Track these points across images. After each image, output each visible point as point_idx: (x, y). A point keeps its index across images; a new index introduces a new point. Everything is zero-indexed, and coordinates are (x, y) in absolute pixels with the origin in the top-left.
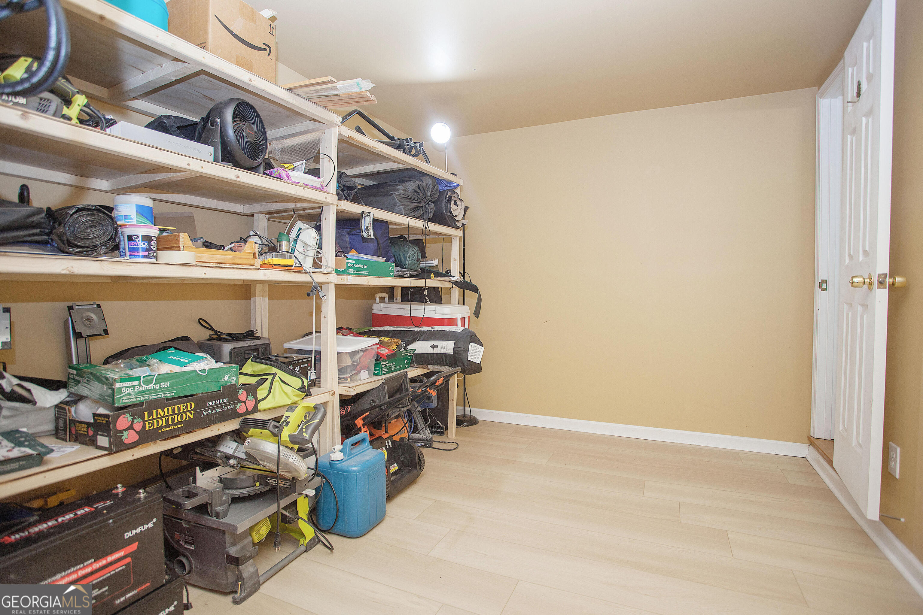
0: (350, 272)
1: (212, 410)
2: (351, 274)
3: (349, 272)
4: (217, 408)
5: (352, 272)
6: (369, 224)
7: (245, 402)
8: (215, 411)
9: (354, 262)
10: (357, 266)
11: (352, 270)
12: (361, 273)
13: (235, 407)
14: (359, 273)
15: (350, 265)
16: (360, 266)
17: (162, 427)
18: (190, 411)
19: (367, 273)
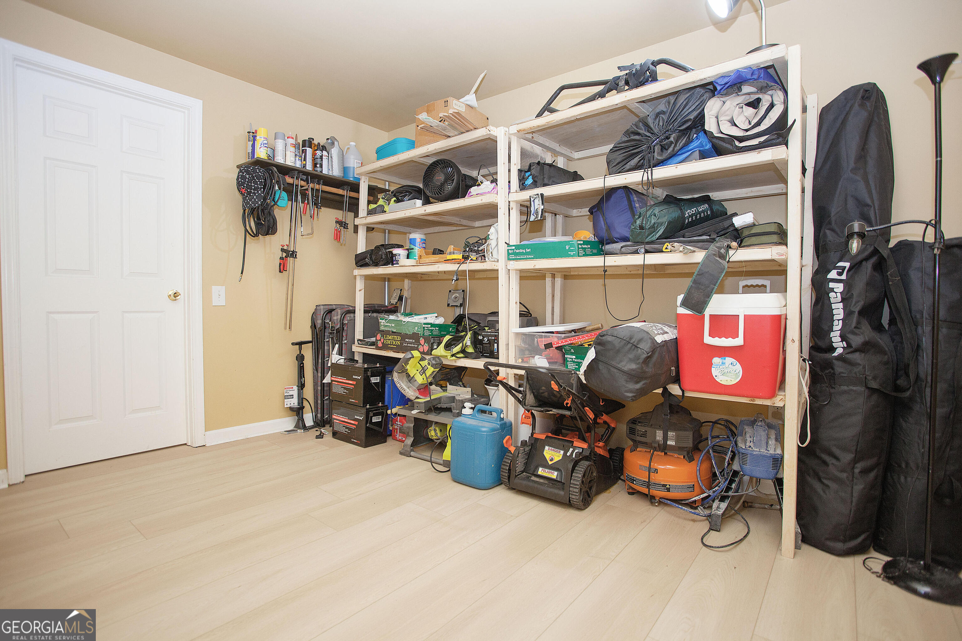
0: (512, 258)
1: (407, 344)
2: (514, 260)
3: (510, 258)
4: (410, 344)
5: (514, 258)
6: (539, 205)
7: (423, 346)
8: (409, 345)
9: (514, 248)
10: (517, 251)
11: (513, 256)
12: (524, 257)
13: (418, 347)
14: (522, 257)
15: (510, 251)
16: (521, 251)
17: (389, 344)
18: (399, 341)
19: (532, 257)
